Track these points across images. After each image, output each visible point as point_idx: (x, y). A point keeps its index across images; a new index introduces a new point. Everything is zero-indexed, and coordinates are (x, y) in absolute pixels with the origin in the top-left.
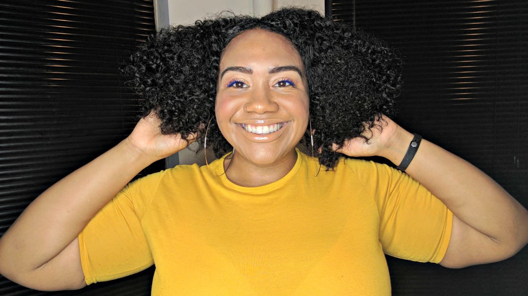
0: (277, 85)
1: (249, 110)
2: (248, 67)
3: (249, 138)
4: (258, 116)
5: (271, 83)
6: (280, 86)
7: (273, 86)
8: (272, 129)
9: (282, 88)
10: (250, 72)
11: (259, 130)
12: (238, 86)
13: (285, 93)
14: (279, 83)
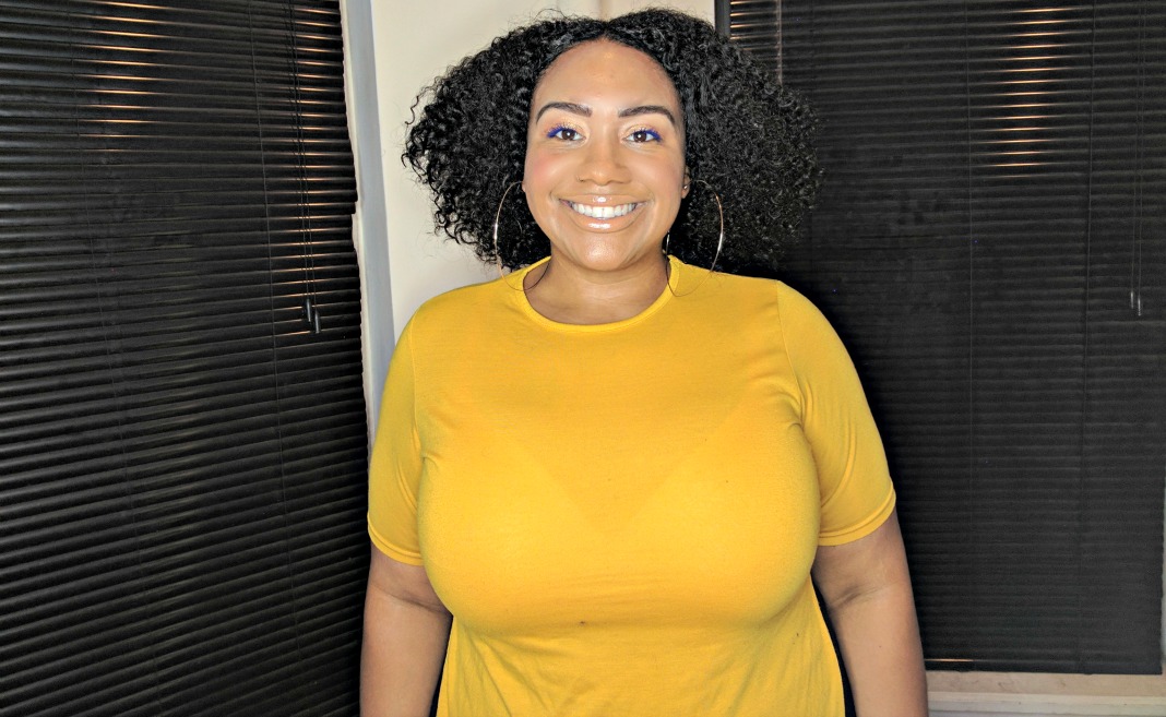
0: (632, 138)
1: (583, 178)
2: (584, 105)
3: (580, 225)
4: (597, 189)
5: (622, 134)
6: (637, 140)
7: (624, 139)
8: (618, 211)
9: (640, 144)
10: (587, 112)
11: (598, 212)
12: (565, 137)
13: (644, 153)
14: (636, 134)
